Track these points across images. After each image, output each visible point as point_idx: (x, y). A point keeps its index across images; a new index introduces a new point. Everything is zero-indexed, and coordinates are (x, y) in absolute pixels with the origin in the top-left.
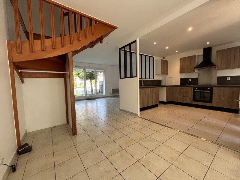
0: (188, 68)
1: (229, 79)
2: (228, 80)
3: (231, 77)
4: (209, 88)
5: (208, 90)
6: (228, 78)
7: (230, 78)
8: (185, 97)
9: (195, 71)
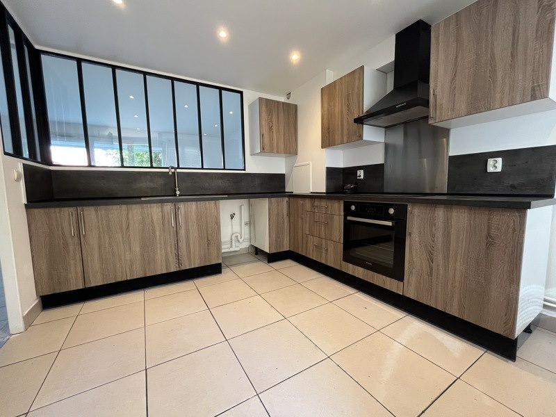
0: (342, 125)
1: (495, 166)
2: (490, 169)
3: (509, 156)
4: (392, 206)
5: (388, 217)
6: (491, 162)
7: (500, 160)
8: (324, 241)
9: (361, 137)
